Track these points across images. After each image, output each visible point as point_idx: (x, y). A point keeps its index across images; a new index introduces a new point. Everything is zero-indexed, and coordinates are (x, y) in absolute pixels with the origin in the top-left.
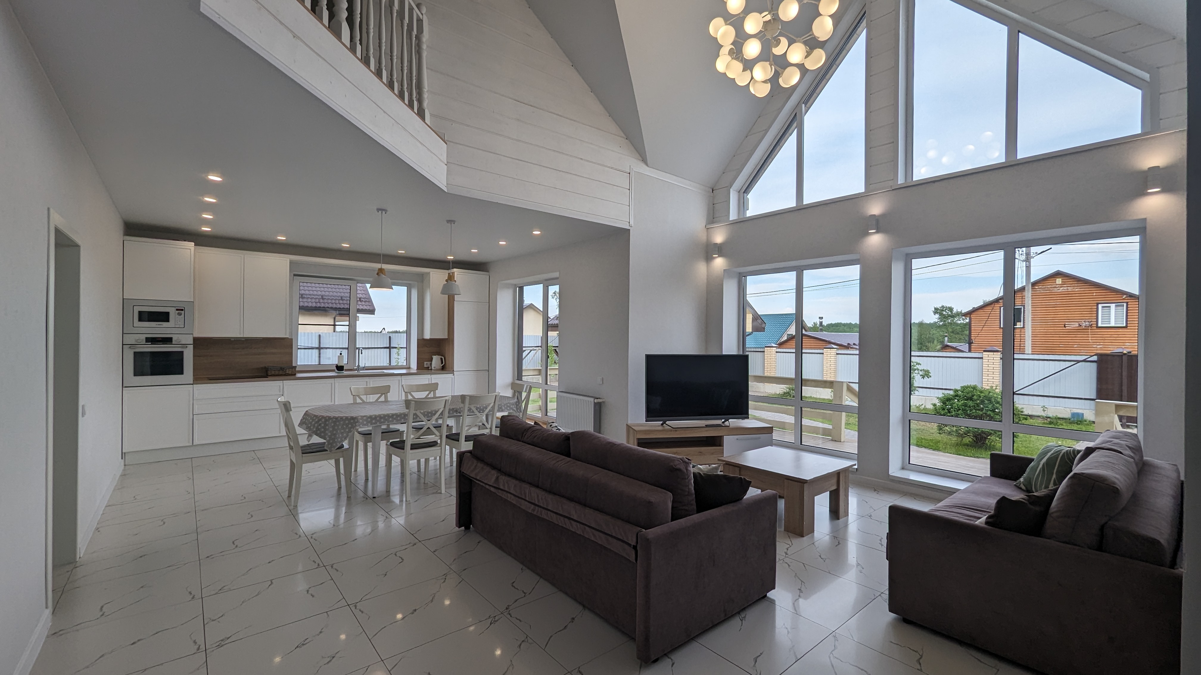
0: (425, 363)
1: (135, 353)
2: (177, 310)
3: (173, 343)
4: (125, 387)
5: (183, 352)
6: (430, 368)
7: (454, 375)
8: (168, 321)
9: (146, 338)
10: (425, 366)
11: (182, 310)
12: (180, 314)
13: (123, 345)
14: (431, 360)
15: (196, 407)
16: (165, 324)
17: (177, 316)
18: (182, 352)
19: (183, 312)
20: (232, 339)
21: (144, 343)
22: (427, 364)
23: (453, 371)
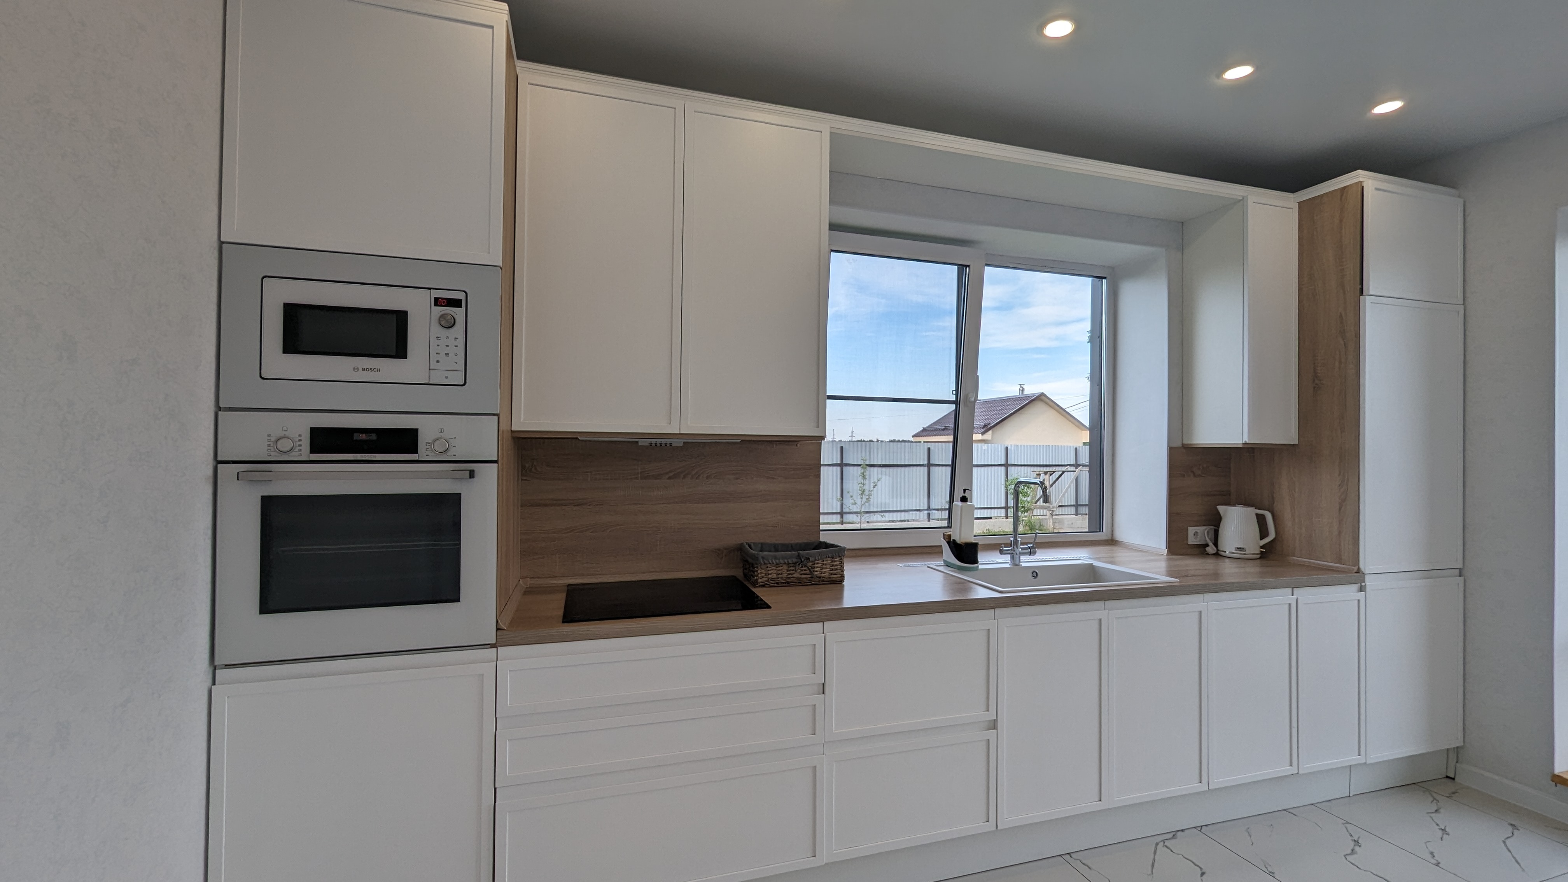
0: (1191, 530)
1: (267, 503)
2: (437, 302)
3: (423, 454)
4: (228, 666)
5: (459, 495)
6: (1211, 549)
7: (1362, 589)
8: (400, 351)
9: (313, 431)
10: (1192, 540)
11: (456, 303)
12: (449, 324)
13: (218, 462)
14: (1215, 522)
15: (506, 750)
16: (388, 368)
17: (437, 330)
18: (456, 499)
19: (458, 312)
20: (643, 442)
21: (306, 454)
22: (1196, 534)
23: (1358, 571)
